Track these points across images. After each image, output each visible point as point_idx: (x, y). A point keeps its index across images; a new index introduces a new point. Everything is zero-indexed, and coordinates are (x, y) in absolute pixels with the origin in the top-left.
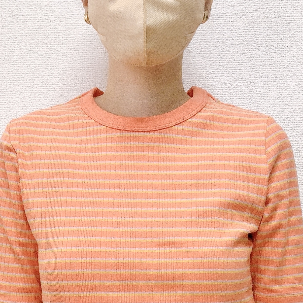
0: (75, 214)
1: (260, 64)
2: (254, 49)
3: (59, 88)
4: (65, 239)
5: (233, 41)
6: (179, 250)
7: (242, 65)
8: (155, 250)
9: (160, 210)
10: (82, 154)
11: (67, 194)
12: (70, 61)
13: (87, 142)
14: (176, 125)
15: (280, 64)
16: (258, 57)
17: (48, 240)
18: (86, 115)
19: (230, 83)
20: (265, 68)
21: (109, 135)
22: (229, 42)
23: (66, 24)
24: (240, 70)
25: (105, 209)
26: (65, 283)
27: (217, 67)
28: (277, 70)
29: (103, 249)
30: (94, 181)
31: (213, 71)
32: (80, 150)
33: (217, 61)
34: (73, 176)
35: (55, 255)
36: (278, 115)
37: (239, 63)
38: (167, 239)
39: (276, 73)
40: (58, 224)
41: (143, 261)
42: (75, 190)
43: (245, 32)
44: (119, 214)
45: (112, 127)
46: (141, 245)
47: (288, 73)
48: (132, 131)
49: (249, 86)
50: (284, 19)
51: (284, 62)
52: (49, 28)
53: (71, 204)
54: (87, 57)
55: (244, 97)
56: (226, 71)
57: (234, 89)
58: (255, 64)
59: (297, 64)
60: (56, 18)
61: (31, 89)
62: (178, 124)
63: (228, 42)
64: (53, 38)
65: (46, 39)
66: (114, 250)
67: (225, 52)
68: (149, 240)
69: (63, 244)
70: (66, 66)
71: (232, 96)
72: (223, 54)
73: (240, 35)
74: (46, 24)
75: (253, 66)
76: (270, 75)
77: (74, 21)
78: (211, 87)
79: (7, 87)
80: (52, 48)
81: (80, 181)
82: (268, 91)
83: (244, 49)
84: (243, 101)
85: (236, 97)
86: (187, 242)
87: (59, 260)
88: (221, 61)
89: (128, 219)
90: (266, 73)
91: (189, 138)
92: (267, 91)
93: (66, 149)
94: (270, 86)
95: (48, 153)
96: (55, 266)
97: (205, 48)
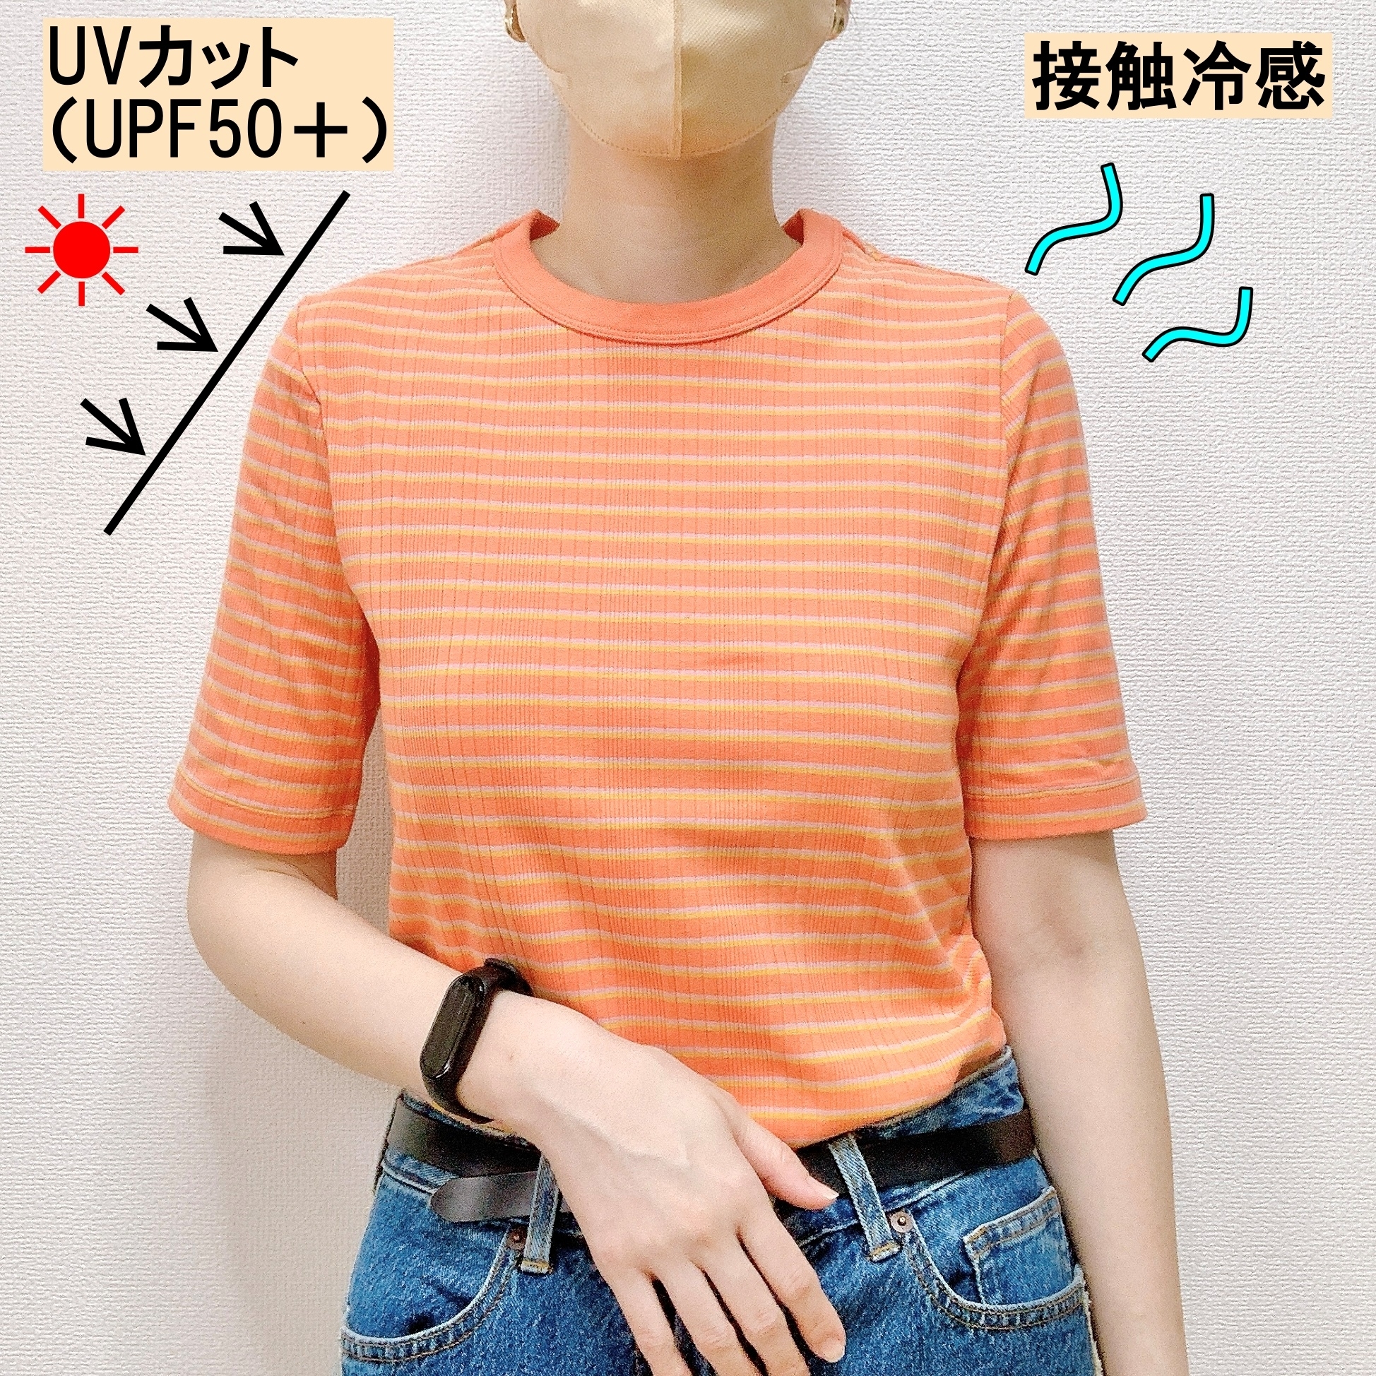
0: (483, 572)
1: (1010, 144)
2: (993, 103)
3: (448, 210)
4: (457, 640)
5: (933, 80)
6: (769, 676)
7: (959, 148)
8: (703, 675)
9: (717, 565)
10: (502, 405)
11: (461, 517)
12: (477, 135)
13: (512, 371)
14: (760, 326)
15: (1067, 145)
16: (1005, 124)
17: (408, 643)
18: (510, 294)
19: (926, 196)
20: (1022, 154)
21: (575, 353)
22: (924, 82)
23: (465, 33)
24: (955, 162)
25: (567, 561)
26: (457, 761)
27: (890, 153)
28: (1058, 161)
29: (561, 671)
30: (535, 482)
31: (878, 162)
32: (495, 393)
33: (890, 136)
34: (477, 466)
35: (429, 686)
36: (1059, 286)
37: (950, 142)
38: (735, 647)
39: (1056, 170)
40: (437, 598)
41: (671, 703)
42: (481, 505)
43: (967, 55)
44: (606, 576)
45: (584, 331)
46: (665, 661)
47: (1087, 169)
48: (639, 343)
49: (979, 204)
50: (1078, 19)
51: (1078, 139)
52: (416, 42)
53: (472, 544)
54: (523, 125)
55: (966, 238)
56: (916, 163)
57: (936, 212)
58: (997, 144)
59: (1113, 144)
60: (438, 16)
61: (367, 215)
62: (764, 325)
63: (919, 82)
64: (429, 71)
65: (410, 74)
66: (591, 672)
67: (911, 111)
68: (688, 646)
69: (449, 655)
70: (465, 150)
71: (931, 233)
72: (906, 117)
73: (953, 64)
74: (408, 32)
75: (990, 148)
76: (1038, 174)
77: (488, 24)
78: (873, 208)
79: (302, 209)
80: (427, 98)
81: (497, 480)
82: (1033, 220)
83: (966, 102)
84: (962, 248)
85: (944, 238)
86: (792, 655)
87: (439, 700)
88: (899, 137)
89: (629, 589)
90: (1026, 170)
91: (795, 362)
92: (1027, 219)
93: (455, 390)
94: (1037, 205)
95: (406, 400)
96: (429, 716)
97: (857, 98)
